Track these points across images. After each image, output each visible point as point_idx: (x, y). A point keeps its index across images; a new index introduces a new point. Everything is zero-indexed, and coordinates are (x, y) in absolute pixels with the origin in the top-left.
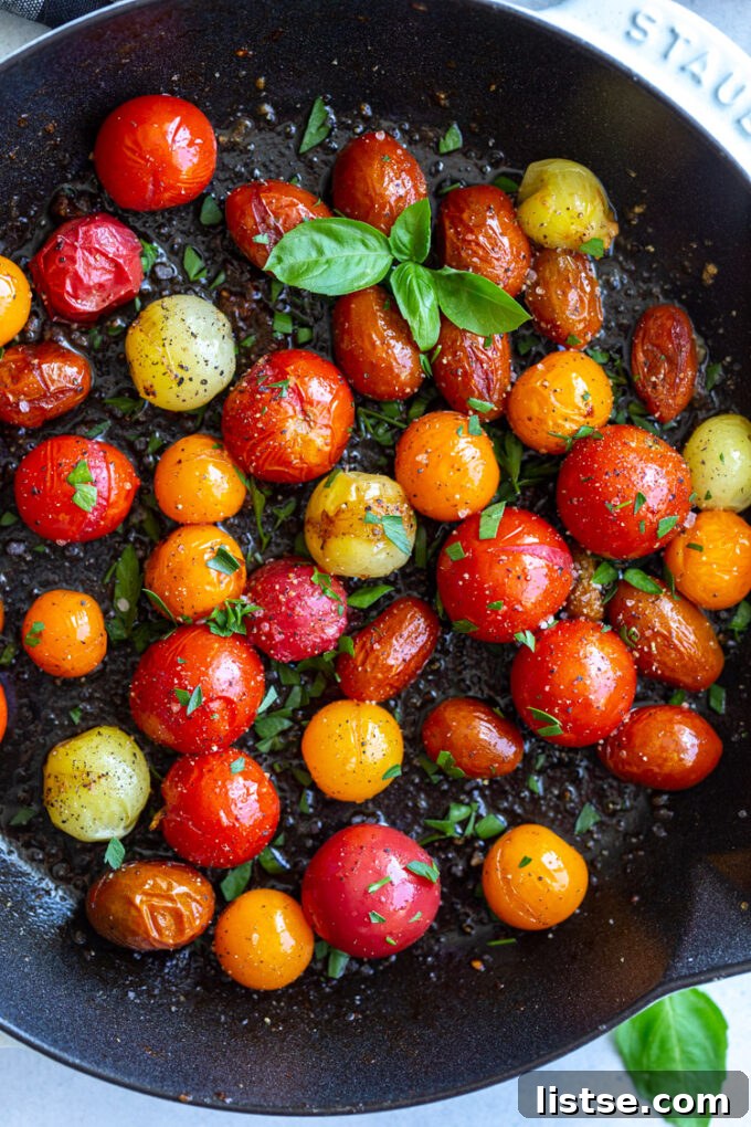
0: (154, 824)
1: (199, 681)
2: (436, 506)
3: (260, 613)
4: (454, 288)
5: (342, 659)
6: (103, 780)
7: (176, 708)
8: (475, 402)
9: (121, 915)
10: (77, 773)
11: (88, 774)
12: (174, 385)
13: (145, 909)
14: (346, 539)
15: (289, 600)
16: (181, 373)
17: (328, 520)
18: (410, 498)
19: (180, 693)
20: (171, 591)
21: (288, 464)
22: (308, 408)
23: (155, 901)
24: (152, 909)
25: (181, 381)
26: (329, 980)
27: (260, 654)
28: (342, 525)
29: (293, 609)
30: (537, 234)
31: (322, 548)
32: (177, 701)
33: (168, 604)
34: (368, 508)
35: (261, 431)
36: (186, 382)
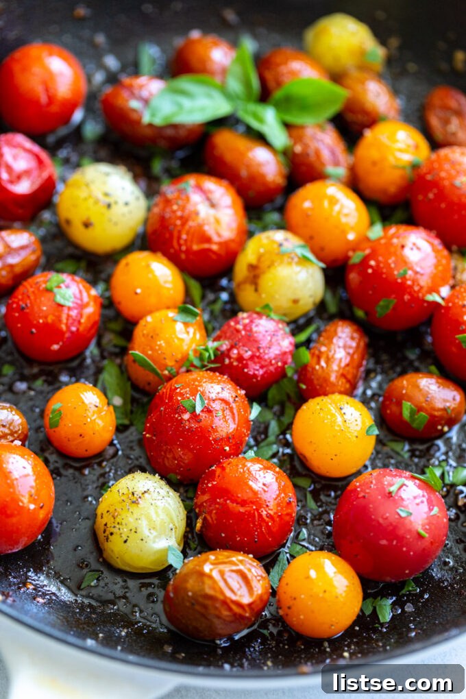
0: (199, 525)
1: (197, 391)
3: (225, 344)
6: (146, 495)
7: (186, 416)
8: (330, 170)
9: (197, 588)
10: (124, 498)
11: (133, 494)
12: (104, 210)
13: (215, 574)
14: (272, 270)
15: (245, 326)
16: (107, 200)
17: (253, 268)
19: (186, 404)
20: (152, 349)
21: (208, 240)
22: (210, 195)
23: (221, 567)
24: (222, 573)
25: (109, 206)
26: (382, 625)
28: (263, 265)
29: (251, 330)
31: (256, 290)
32: (185, 411)
33: (154, 361)
34: (281, 245)
35: (181, 218)
36: (114, 207)
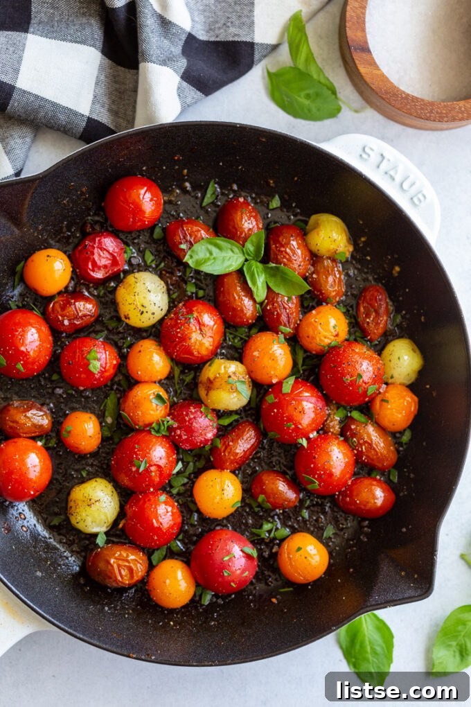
0: (121, 526)
1: (146, 456)
2: (262, 377)
3: (176, 425)
4: (274, 273)
5: (214, 449)
6: (97, 503)
7: (134, 469)
8: (282, 328)
9: (103, 569)
10: (85, 499)
11: (90, 500)
12: (139, 314)
13: (115, 566)
14: (219, 390)
15: (190, 419)
16: (142, 309)
17: (210, 382)
18: (250, 373)
19: (136, 462)
20: (134, 413)
21: (192, 354)
22: (202, 328)
23: (120, 562)
24: (119, 566)
25: (142, 313)
26: (202, 605)
27: (175, 445)
28: (217, 384)
29: (192, 424)
30: (314, 249)
31: (207, 395)
32: (134, 466)
33: (132, 420)
34: (230, 377)
35: (179, 338)
36: (145, 313)
